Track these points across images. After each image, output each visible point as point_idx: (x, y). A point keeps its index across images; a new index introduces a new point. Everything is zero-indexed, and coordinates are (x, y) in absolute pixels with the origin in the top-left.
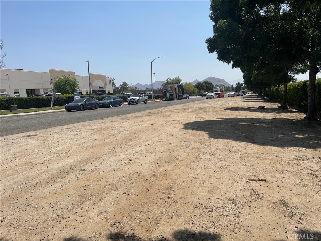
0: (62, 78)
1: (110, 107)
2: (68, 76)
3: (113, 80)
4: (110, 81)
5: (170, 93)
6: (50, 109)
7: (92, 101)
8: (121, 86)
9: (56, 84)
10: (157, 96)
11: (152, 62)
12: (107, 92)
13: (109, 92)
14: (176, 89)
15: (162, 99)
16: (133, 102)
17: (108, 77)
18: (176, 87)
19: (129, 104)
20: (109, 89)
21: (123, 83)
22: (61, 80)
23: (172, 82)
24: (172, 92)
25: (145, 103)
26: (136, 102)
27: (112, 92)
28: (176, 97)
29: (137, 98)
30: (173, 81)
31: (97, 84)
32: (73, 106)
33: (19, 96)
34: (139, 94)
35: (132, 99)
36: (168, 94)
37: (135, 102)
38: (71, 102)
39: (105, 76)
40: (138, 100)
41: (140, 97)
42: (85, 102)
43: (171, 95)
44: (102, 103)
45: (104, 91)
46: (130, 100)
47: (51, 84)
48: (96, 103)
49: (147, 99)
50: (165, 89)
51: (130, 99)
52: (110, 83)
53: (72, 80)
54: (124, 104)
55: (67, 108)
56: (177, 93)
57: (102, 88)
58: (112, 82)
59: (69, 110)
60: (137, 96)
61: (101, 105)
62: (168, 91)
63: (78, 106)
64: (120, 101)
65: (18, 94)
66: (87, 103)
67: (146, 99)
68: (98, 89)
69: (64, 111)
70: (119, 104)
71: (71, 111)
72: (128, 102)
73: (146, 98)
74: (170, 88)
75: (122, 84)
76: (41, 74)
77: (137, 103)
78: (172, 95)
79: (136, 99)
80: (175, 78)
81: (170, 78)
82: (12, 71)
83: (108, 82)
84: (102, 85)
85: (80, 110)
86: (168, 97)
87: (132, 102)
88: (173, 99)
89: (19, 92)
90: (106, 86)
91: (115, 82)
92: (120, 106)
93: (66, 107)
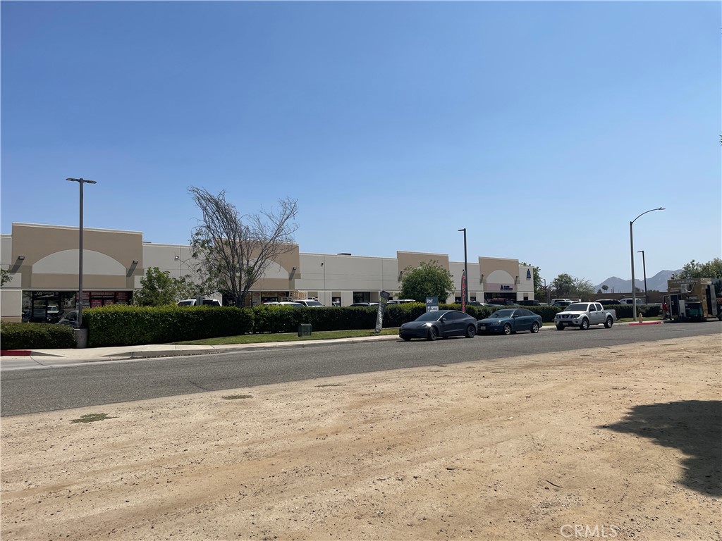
0: (421, 268)
1: (504, 333)
2: (431, 263)
3: (536, 270)
4: (529, 273)
5: (688, 300)
6: (371, 334)
7: (457, 318)
8: (556, 283)
9: (407, 281)
10: (652, 308)
11: (631, 223)
12: (520, 298)
13: (526, 298)
14: (708, 291)
15: (667, 317)
16: (571, 324)
17: (525, 264)
18: (709, 286)
19: (560, 327)
20: (525, 290)
21: (561, 277)
22: (417, 273)
23: (702, 272)
24: (696, 300)
25: (607, 326)
26: (580, 323)
27: (531, 298)
28: (710, 312)
29: (582, 314)
30: (706, 268)
31: (498, 280)
32: (415, 328)
33: (340, 304)
34: (589, 304)
35: (568, 315)
36: (682, 304)
37: (575, 323)
38: (413, 320)
39: (516, 262)
40: (585, 318)
41: (590, 310)
42: (441, 320)
43: (693, 306)
44: (486, 325)
45: (513, 296)
46: (562, 319)
47: (399, 280)
48: (468, 323)
49: (614, 316)
50: (673, 290)
51: (563, 316)
52: (529, 277)
53: (439, 271)
54: (543, 327)
55: (402, 331)
56: (713, 301)
57: (507, 288)
58: (533, 275)
59: (407, 336)
60: (583, 308)
61: (483, 328)
62: (681, 297)
63: (426, 329)
64: (532, 319)
65: (338, 302)
66: (447, 322)
67: (609, 316)
68: (498, 291)
69: (397, 339)
70: (530, 326)
71: (412, 339)
72: (558, 323)
73: (608, 314)
74: (690, 287)
75: (558, 280)
76: (382, 261)
77: (584, 325)
78: (698, 306)
79: (579, 315)
80: (713, 260)
81: (695, 263)
82: (331, 258)
83: (523, 276)
84: (509, 281)
85: (430, 339)
86: (684, 312)
87: (567, 324)
88: (700, 319)
89: (340, 298)
90: (518, 285)
91: (540, 274)
92: (533, 331)
93: (400, 330)
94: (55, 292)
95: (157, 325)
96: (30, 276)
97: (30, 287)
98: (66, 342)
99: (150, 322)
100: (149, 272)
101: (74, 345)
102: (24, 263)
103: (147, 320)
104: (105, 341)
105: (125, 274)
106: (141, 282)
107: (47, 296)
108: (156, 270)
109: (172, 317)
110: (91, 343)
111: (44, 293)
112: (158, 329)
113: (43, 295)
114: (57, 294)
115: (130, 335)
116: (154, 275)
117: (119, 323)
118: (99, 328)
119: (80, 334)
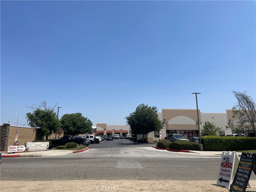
94: (174, 130)
95: (227, 144)
96: (168, 125)
97: (168, 128)
98: (197, 148)
99: (225, 142)
100: (206, 123)
101: (200, 150)
102: (166, 121)
103: (224, 142)
104: (210, 149)
105: (196, 124)
106: (203, 127)
107: (172, 132)
108: (208, 122)
109: (233, 141)
110: (205, 149)
111: (171, 130)
112: (228, 146)
113: (171, 131)
114: (175, 131)
115: (218, 147)
116: (207, 124)
117: (214, 142)
118: (207, 144)
119: (201, 146)
